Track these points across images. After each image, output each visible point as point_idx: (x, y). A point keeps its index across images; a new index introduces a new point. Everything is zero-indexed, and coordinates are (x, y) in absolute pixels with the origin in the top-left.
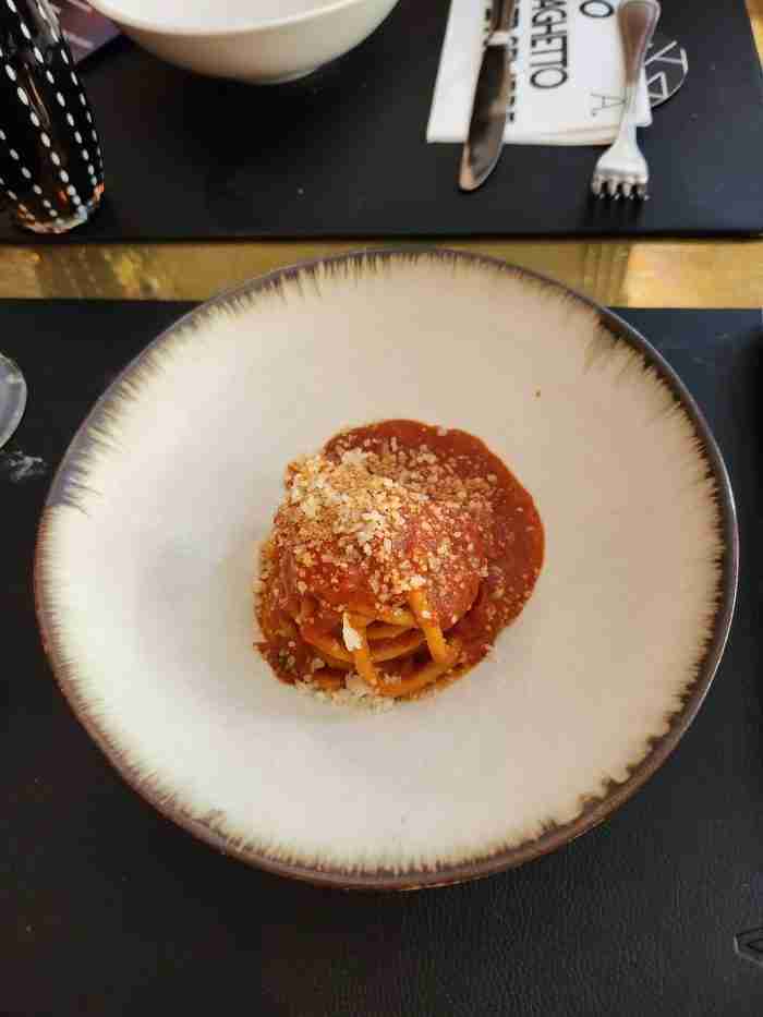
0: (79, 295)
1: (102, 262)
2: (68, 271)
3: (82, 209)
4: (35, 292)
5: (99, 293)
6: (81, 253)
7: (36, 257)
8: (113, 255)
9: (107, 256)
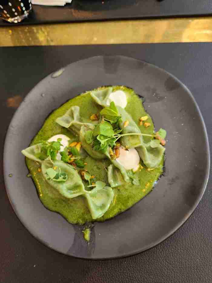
0: (26, 45)
1: (33, 32)
2: (22, 36)
3: (25, 12)
4: (11, 44)
5: (33, 44)
6: (26, 29)
7: (10, 31)
8: (37, 30)
9: (35, 31)
